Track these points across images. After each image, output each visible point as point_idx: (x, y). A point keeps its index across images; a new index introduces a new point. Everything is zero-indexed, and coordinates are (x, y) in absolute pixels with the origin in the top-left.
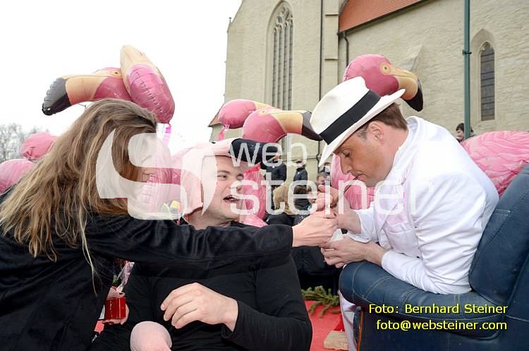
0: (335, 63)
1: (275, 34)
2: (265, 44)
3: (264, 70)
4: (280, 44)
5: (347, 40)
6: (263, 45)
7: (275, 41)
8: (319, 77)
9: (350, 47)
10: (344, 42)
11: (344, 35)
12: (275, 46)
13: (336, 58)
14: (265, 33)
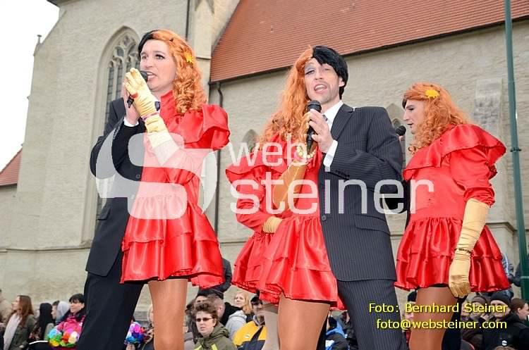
1: (111, 70)
2: (95, 79)
3: (91, 117)
5: (221, 93)
6: (92, 81)
7: (111, 79)
9: (225, 103)
10: (216, 95)
11: (218, 87)
12: (110, 86)
14: (96, 66)
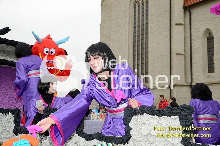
0: (182, 27)
1: (135, 8)
4: (139, 13)
5: (190, 12)
6: (126, 14)
7: (135, 12)
8: (169, 35)
9: (192, 16)
11: (188, 9)
13: (183, 23)
14: (128, 7)
